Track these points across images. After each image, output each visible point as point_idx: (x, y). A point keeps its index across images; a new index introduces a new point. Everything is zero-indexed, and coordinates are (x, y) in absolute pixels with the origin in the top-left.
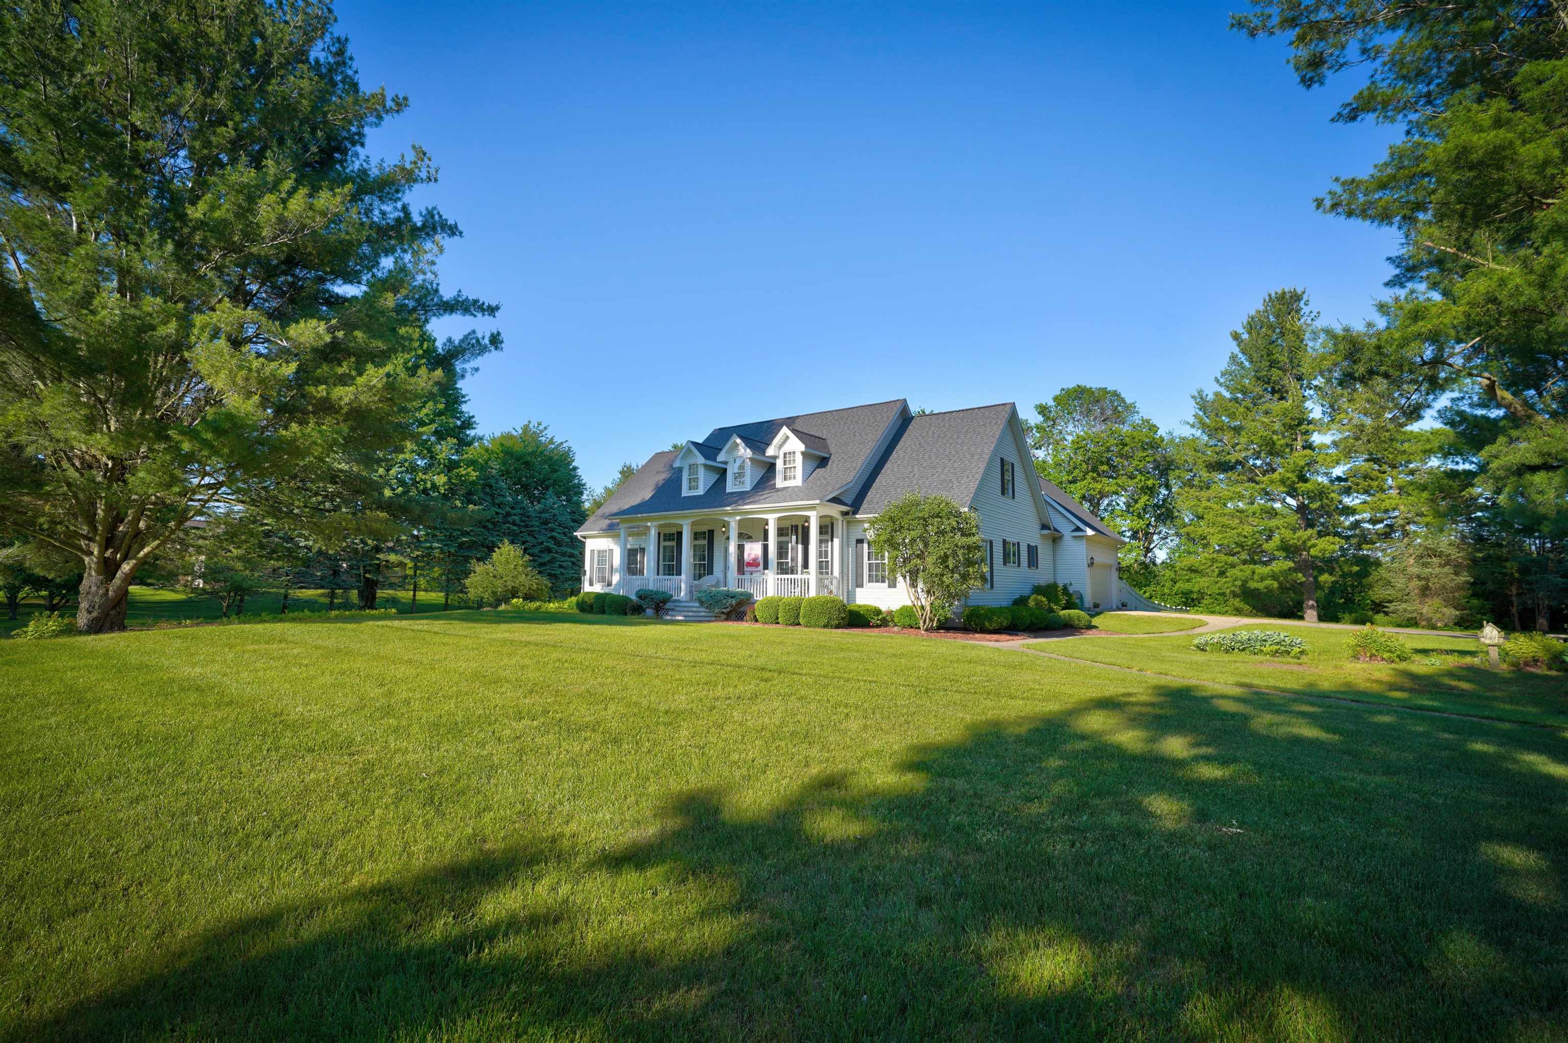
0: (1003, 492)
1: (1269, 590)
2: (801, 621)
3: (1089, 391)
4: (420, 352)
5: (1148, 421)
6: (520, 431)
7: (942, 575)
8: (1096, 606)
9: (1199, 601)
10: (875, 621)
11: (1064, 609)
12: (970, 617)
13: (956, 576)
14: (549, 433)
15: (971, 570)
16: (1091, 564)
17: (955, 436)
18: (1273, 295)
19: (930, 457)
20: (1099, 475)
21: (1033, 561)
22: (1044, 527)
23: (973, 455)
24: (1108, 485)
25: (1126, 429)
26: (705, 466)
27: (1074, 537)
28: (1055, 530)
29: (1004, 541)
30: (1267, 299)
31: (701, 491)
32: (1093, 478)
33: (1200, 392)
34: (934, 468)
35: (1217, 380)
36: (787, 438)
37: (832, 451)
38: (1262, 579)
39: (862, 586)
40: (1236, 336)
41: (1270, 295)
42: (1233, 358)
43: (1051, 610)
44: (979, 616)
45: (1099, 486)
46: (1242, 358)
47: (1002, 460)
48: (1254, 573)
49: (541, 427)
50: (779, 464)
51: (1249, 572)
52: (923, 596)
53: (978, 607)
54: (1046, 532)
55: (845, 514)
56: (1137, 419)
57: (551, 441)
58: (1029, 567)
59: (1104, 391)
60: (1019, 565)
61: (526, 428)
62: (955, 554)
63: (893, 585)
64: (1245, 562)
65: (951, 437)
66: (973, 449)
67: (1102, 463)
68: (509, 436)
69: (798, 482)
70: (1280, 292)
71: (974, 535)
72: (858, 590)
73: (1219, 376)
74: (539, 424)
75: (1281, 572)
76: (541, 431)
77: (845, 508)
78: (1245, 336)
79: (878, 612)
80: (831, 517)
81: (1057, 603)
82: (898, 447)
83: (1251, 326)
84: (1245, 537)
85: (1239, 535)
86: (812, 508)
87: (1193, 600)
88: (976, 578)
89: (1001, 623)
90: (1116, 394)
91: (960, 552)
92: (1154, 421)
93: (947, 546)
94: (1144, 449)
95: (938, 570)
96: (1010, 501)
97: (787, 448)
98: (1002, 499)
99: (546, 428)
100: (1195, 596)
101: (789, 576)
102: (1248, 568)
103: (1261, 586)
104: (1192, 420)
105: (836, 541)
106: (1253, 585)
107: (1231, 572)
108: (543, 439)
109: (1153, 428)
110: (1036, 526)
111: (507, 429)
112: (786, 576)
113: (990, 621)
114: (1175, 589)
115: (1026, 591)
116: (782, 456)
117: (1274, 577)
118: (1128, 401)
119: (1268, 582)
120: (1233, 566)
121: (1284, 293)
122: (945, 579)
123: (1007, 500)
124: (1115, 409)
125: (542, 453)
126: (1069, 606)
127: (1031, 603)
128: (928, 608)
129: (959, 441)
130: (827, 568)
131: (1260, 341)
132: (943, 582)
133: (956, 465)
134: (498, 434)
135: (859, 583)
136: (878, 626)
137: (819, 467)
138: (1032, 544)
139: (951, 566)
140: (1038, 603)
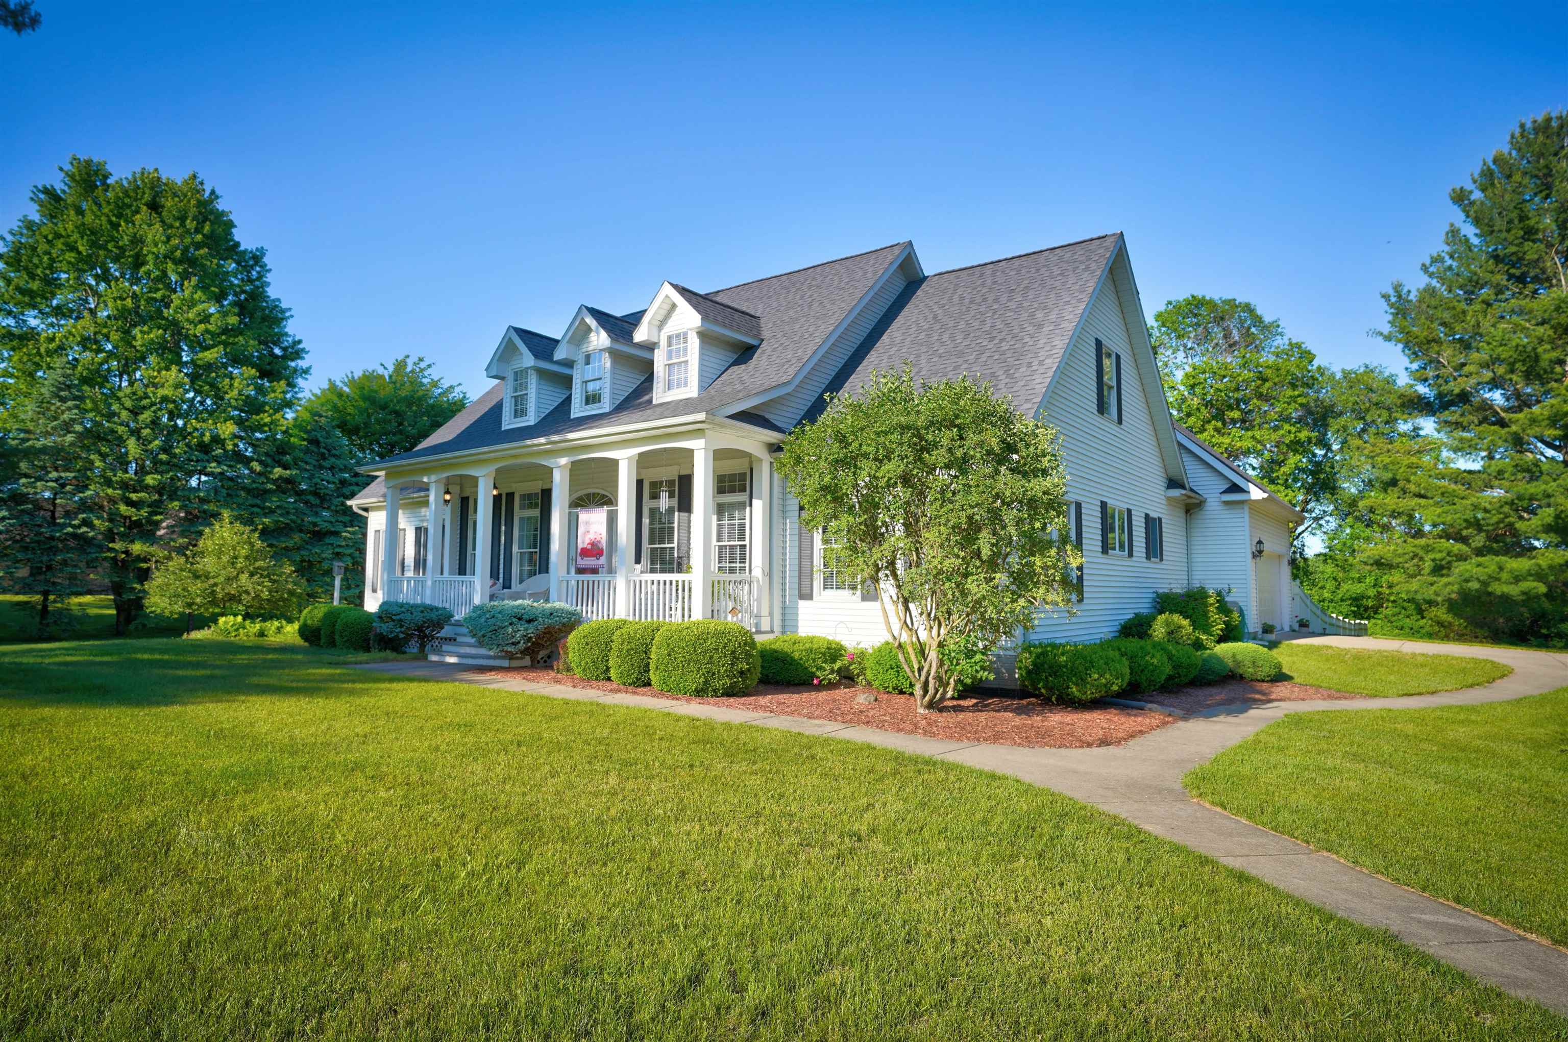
0: (1102, 408)
1: (1529, 598)
2: (654, 677)
3: (1211, 304)
4: (199, 237)
5: (1298, 346)
6: (391, 368)
7: (966, 575)
8: (1267, 629)
9: (1376, 610)
10: (827, 673)
11: (1221, 640)
12: (1034, 672)
13: (1001, 578)
14: (434, 374)
15: (1038, 561)
16: (1258, 553)
17: (1004, 299)
18: (1529, 125)
19: (952, 338)
20: (1224, 424)
21: (1154, 549)
22: (1173, 483)
23: (1040, 326)
24: (1238, 438)
25: (1267, 358)
26: (541, 372)
27: (1226, 503)
28: (1192, 490)
29: (1104, 505)
30: (1517, 131)
31: (531, 419)
32: (1217, 430)
33: (1397, 288)
34: (961, 354)
35: (1425, 269)
36: (674, 306)
37: (766, 333)
38: (1517, 579)
39: (810, 597)
40: (1460, 198)
41: (1522, 126)
42: (1453, 233)
43: (1198, 645)
44: (1055, 670)
45: (1226, 440)
46: (1470, 231)
47: (1099, 343)
48: (1501, 569)
49: (423, 365)
50: (660, 360)
51: (1493, 568)
52: (920, 624)
53: (1054, 646)
54: (1176, 493)
55: (775, 448)
56: (1280, 342)
57: (435, 384)
58: (1148, 558)
59: (1231, 303)
60: (1131, 555)
61: (400, 365)
62: (995, 516)
63: (870, 595)
64: (1479, 552)
65: (996, 300)
66: (1040, 315)
67: (1231, 408)
68: (370, 377)
69: (692, 390)
70: (1540, 119)
71: (1045, 472)
72: (802, 604)
73: (1428, 263)
74: (421, 360)
75: (1551, 567)
76: (422, 370)
77: (772, 436)
78: (1477, 195)
79: (834, 652)
80: (749, 455)
81: (1207, 630)
82: (895, 325)
83: (1487, 179)
84: (1486, 511)
85: (1476, 507)
86: (698, 433)
87: (1366, 609)
88: (1049, 584)
89: (1108, 685)
90: (1248, 308)
91: (1009, 516)
92: (1309, 345)
93: (974, 498)
94: (1294, 386)
95: (950, 563)
96: (1114, 428)
97: (672, 327)
98: (1098, 419)
99: (429, 366)
100: (1370, 603)
101: (674, 577)
102: (1491, 562)
103: (1513, 590)
104: (1386, 329)
105: (758, 504)
106: (1498, 588)
107: (1460, 568)
108: (425, 381)
109: (1307, 356)
110: (1160, 482)
111: (373, 366)
112: (668, 577)
113: (1082, 681)
114: (1340, 594)
115: (1144, 608)
116: (663, 342)
117: (1539, 576)
118: (1267, 319)
119: (1530, 585)
120: (1462, 558)
121: (1549, 120)
122: (971, 585)
123: (1107, 425)
124: (1248, 333)
125: (420, 399)
126: (1230, 634)
127: (1159, 630)
128: (933, 655)
129: (1012, 305)
130: (743, 560)
131: (1507, 197)
132: (964, 594)
133: (1005, 346)
134: (358, 374)
135: (806, 590)
136: (831, 686)
137: (736, 363)
138: (1153, 515)
139: (986, 552)
140: (1172, 633)
